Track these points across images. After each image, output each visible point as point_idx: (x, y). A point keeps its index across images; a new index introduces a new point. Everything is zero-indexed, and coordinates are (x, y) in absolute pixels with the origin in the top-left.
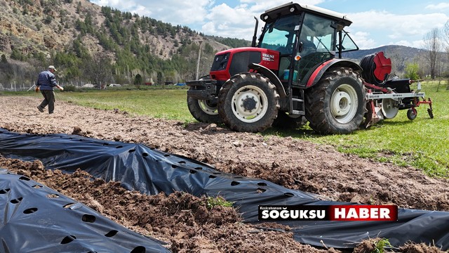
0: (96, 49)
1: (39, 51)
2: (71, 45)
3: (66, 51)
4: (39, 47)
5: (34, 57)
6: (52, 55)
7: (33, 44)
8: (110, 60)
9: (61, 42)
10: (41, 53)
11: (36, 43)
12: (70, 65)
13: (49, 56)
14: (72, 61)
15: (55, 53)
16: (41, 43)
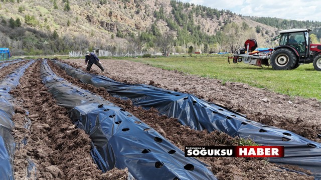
0: (165, 29)
1: (132, 32)
2: (150, 28)
3: (147, 31)
4: (132, 29)
5: (129, 35)
6: (139, 34)
7: (129, 27)
8: (173, 37)
9: (144, 26)
10: (133, 33)
11: (131, 27)
12: (149, 40)
13: (137, 35)
14: (150, 38)
15: (141, 33)
16: (133, 26)
